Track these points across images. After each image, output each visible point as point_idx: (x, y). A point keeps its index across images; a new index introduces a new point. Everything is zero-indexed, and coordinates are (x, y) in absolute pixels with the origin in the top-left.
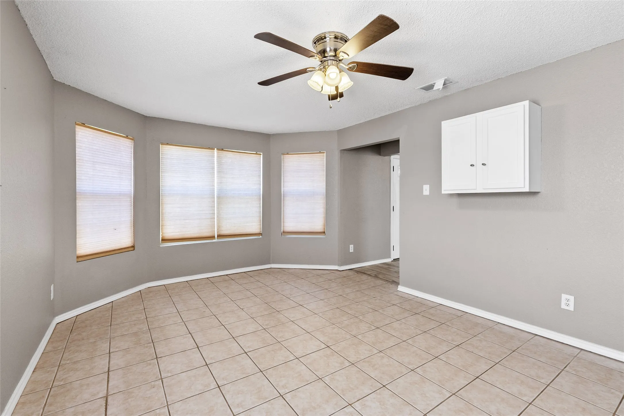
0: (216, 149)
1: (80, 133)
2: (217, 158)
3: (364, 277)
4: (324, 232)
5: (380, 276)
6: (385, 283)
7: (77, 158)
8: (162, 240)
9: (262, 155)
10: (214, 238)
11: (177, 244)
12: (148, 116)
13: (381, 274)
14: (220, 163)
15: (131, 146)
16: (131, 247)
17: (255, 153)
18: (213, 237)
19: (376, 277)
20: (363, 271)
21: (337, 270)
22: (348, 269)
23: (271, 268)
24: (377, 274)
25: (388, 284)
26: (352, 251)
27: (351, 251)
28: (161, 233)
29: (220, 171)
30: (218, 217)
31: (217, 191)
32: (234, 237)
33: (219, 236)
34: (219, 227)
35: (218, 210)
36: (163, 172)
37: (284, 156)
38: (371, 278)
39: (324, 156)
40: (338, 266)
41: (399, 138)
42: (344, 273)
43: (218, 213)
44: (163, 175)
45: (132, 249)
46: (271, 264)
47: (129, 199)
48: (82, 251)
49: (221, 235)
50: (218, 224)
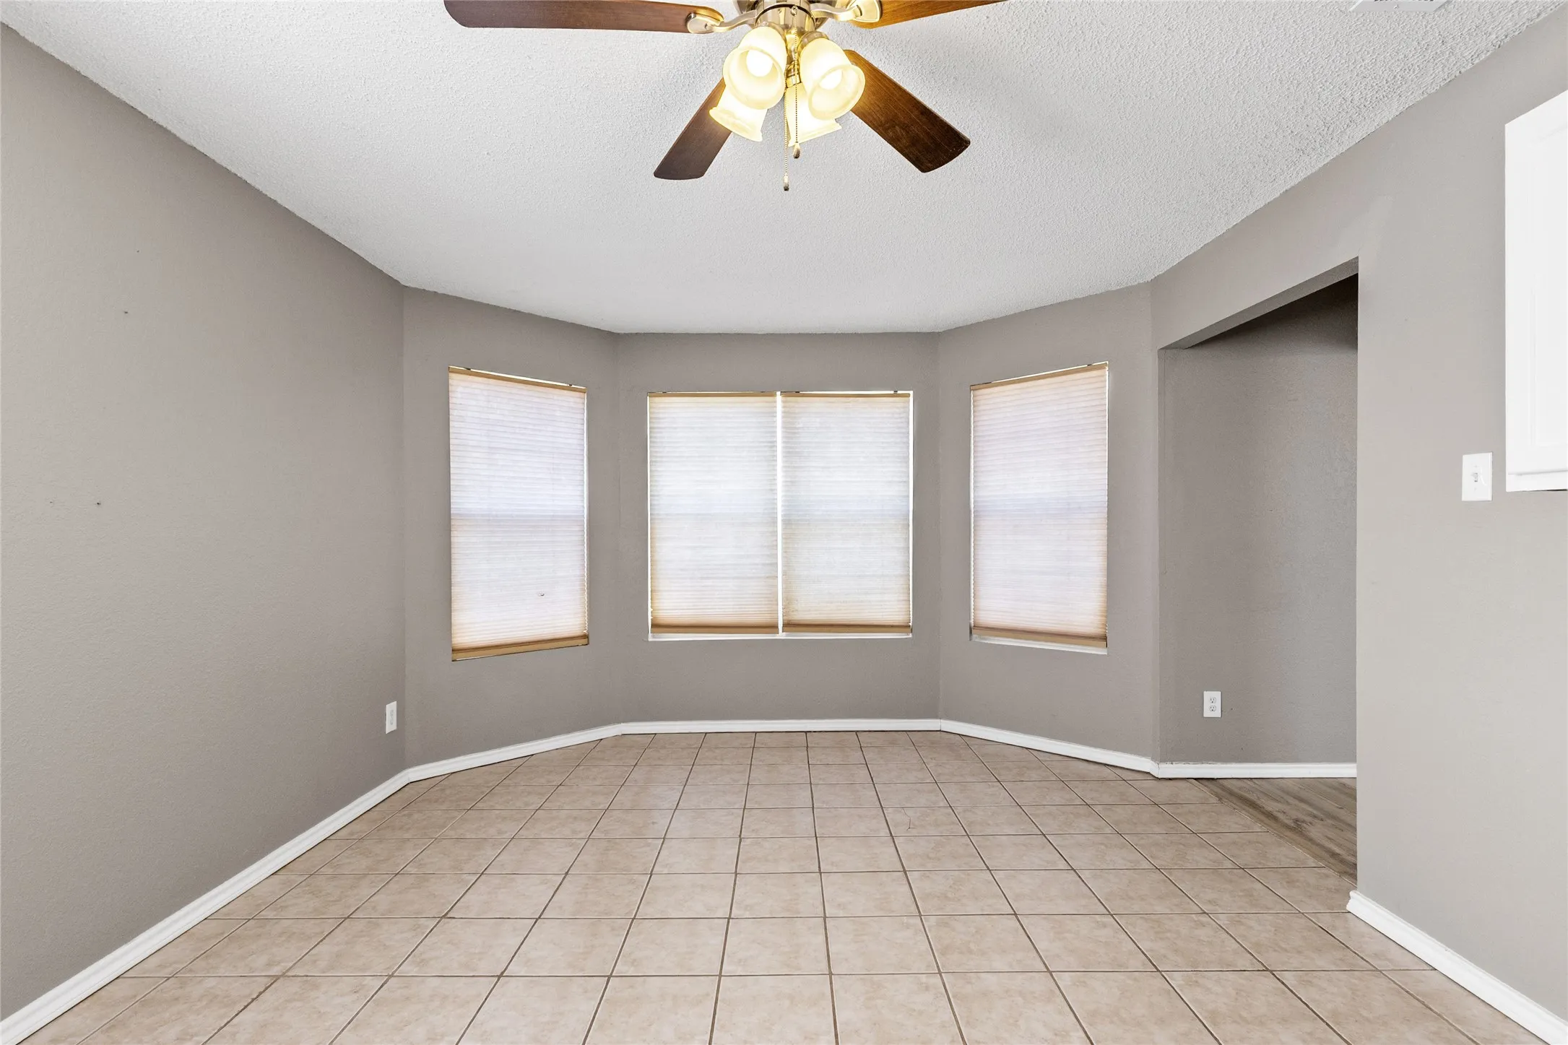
0: (778, 393)
1: (460, 389)
2: (783, 417)
3: (1239, 820)
4: (1104, 638)
5: (1316, 832)
6: (1311, 862)
7: (452, 441)
8: (654, 626)
9: (911, 398)
10: (774, 630)
11: (682, 637)
12: (622, 332)
13: (1330, 822)
14: (790, 431)
15: (581, 406)
16: (582, 636)
17: (892, 392)
18: (772, 627)
19: (1297, 829)
20: (1253, 797)
21: (1149, 773)
22: (1195, 779)
23: (940, 731)
24: (1308, 819)
25: (1323, 871)
26: (1217, 714)
27: (1207, 713)
28: (650, 610)
29: (791, 450)
30: (785, 574)
31: (783, 506)
32: (829, 632)
33: (789, 625)
34: (788, 601)
35: (786, 557)
36: (655, 462)
37: (978, 392)
38: (1265, 829)
39: (1103, 379)
40: (1152, 759)
41: (1354, 263)
42: (1165, 791)
43: (787, 564)
44: (653, 469)
45: (584, 641)
46: (940, 719)
47: (577, 529)
48: (467, 638)
49: (793, 622)
50: (786, 591)
